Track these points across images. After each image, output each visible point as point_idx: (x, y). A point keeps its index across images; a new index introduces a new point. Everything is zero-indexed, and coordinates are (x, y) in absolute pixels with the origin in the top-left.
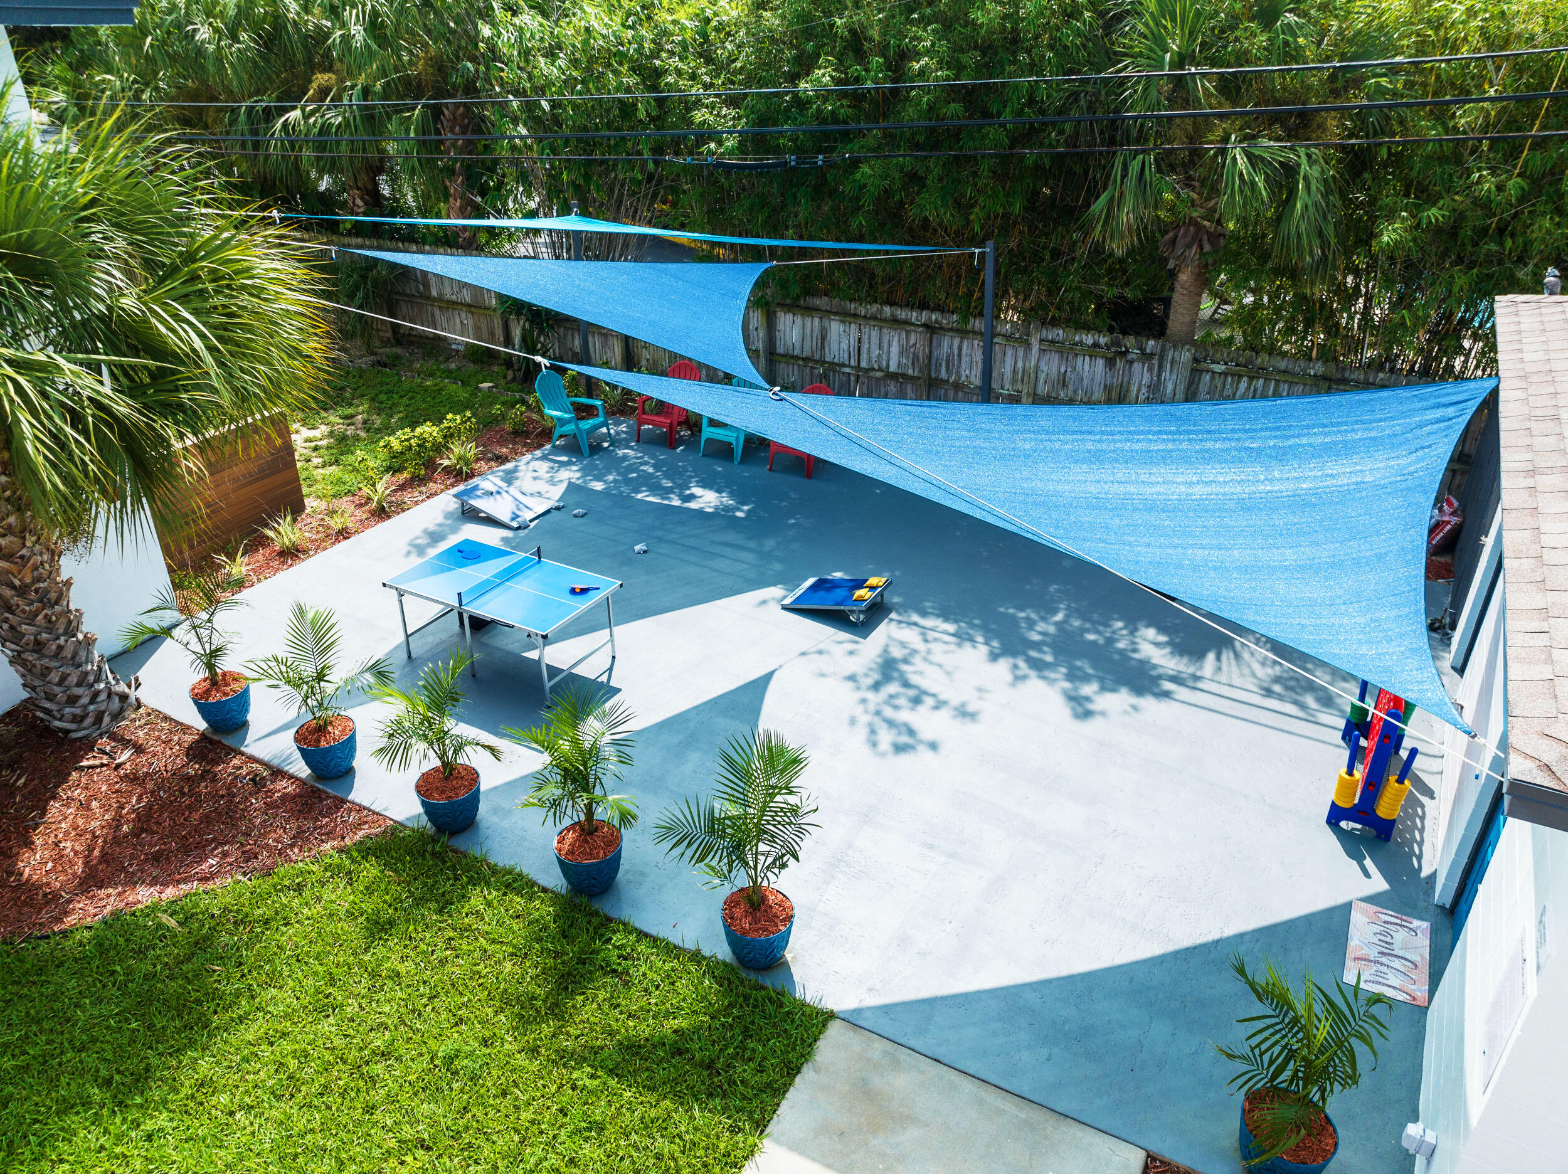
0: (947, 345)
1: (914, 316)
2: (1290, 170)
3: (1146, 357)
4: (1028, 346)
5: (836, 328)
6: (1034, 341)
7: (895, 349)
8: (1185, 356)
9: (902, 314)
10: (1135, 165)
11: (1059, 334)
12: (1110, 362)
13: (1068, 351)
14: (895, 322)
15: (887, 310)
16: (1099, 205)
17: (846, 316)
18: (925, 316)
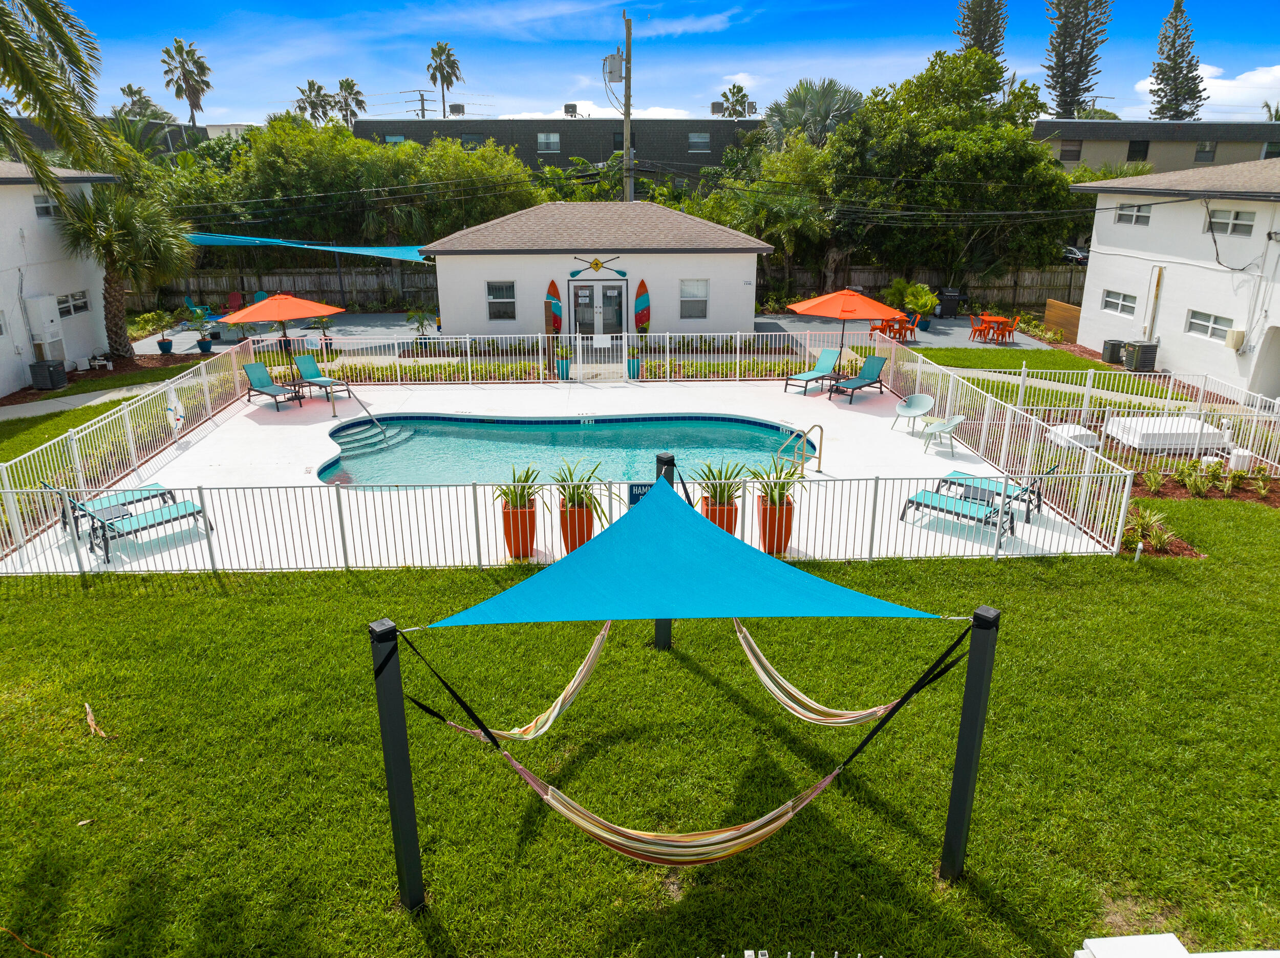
0: (325, 278)
1: (312, 270)
2: (410, 212)
3: (387, 273)
4: (351, 274)
5: (285, 279)
6: (353, 273)
7: (307, 282)
8: (398, 270)
9: (308, 270)
10: (371, 215)
11: (360, 269)
12: (377, 276)
13: (364, 274)
14: (306, 274)
15: (302, 270)
16: (364, 225)
17: (288, 274)
18: (316, 270)
